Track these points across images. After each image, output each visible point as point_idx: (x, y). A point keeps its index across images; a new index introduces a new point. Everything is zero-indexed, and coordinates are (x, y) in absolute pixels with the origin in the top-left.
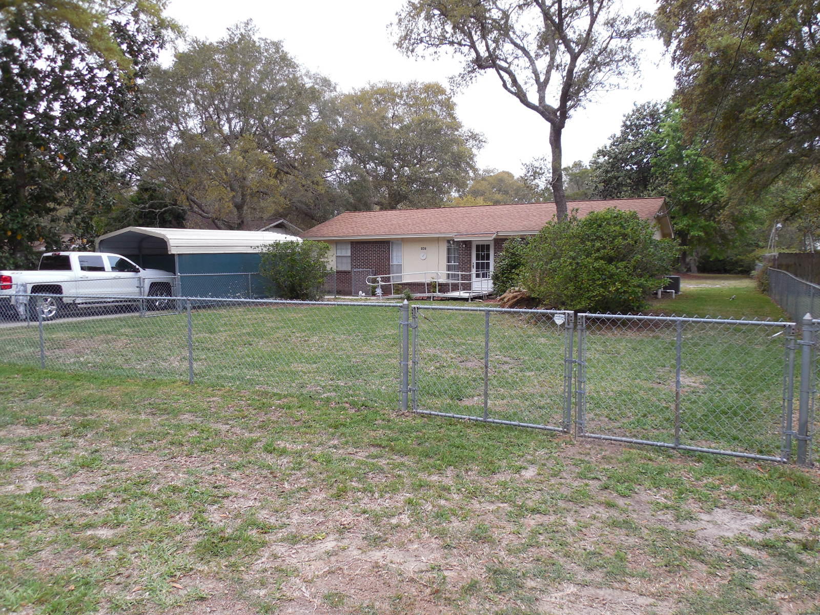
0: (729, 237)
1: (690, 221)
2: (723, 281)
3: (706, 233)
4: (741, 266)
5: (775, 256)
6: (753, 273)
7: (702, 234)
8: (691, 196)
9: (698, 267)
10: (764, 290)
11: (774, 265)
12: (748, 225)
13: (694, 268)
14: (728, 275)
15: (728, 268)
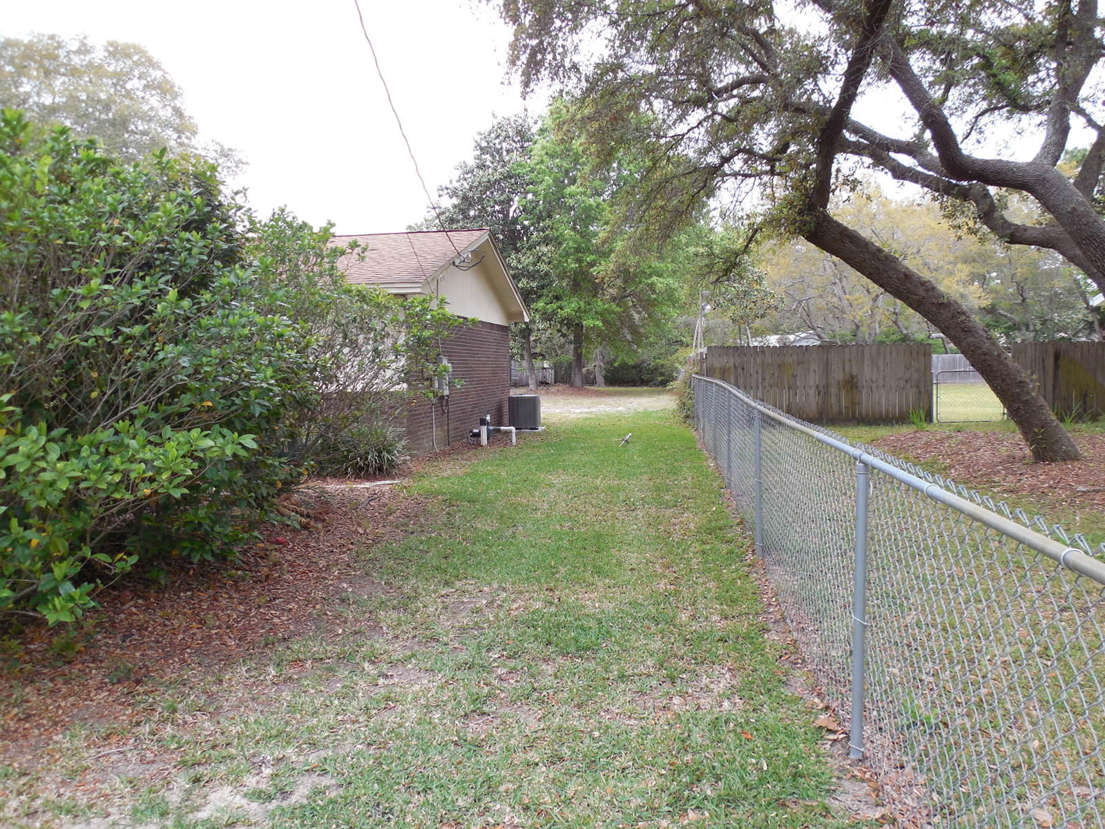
0: (642, 330)
1: (582, 304)
2: (632, 399)
3: (605, 322)
4: (662, 374)
5: (702, 353)
6: (673, 385)
7: (599, 323)
8: (579, 261)
9: (605, 377)
10: (687, 417)
11: (701, 369)
12: (665, 309)
13: (600, 379)
14: (645, 388)
15: (645, 377)
